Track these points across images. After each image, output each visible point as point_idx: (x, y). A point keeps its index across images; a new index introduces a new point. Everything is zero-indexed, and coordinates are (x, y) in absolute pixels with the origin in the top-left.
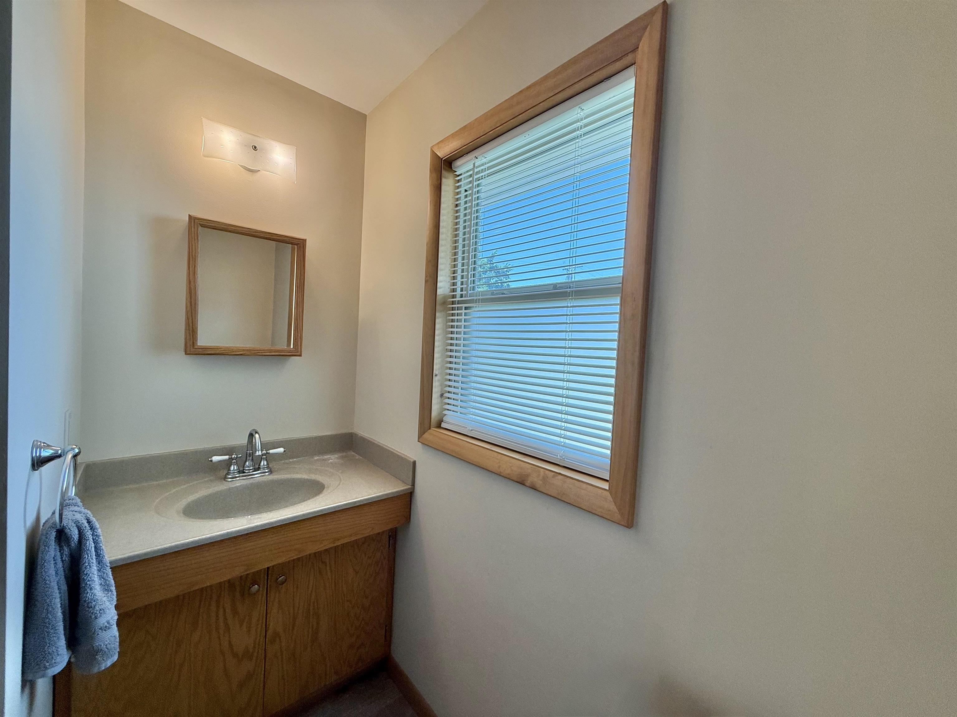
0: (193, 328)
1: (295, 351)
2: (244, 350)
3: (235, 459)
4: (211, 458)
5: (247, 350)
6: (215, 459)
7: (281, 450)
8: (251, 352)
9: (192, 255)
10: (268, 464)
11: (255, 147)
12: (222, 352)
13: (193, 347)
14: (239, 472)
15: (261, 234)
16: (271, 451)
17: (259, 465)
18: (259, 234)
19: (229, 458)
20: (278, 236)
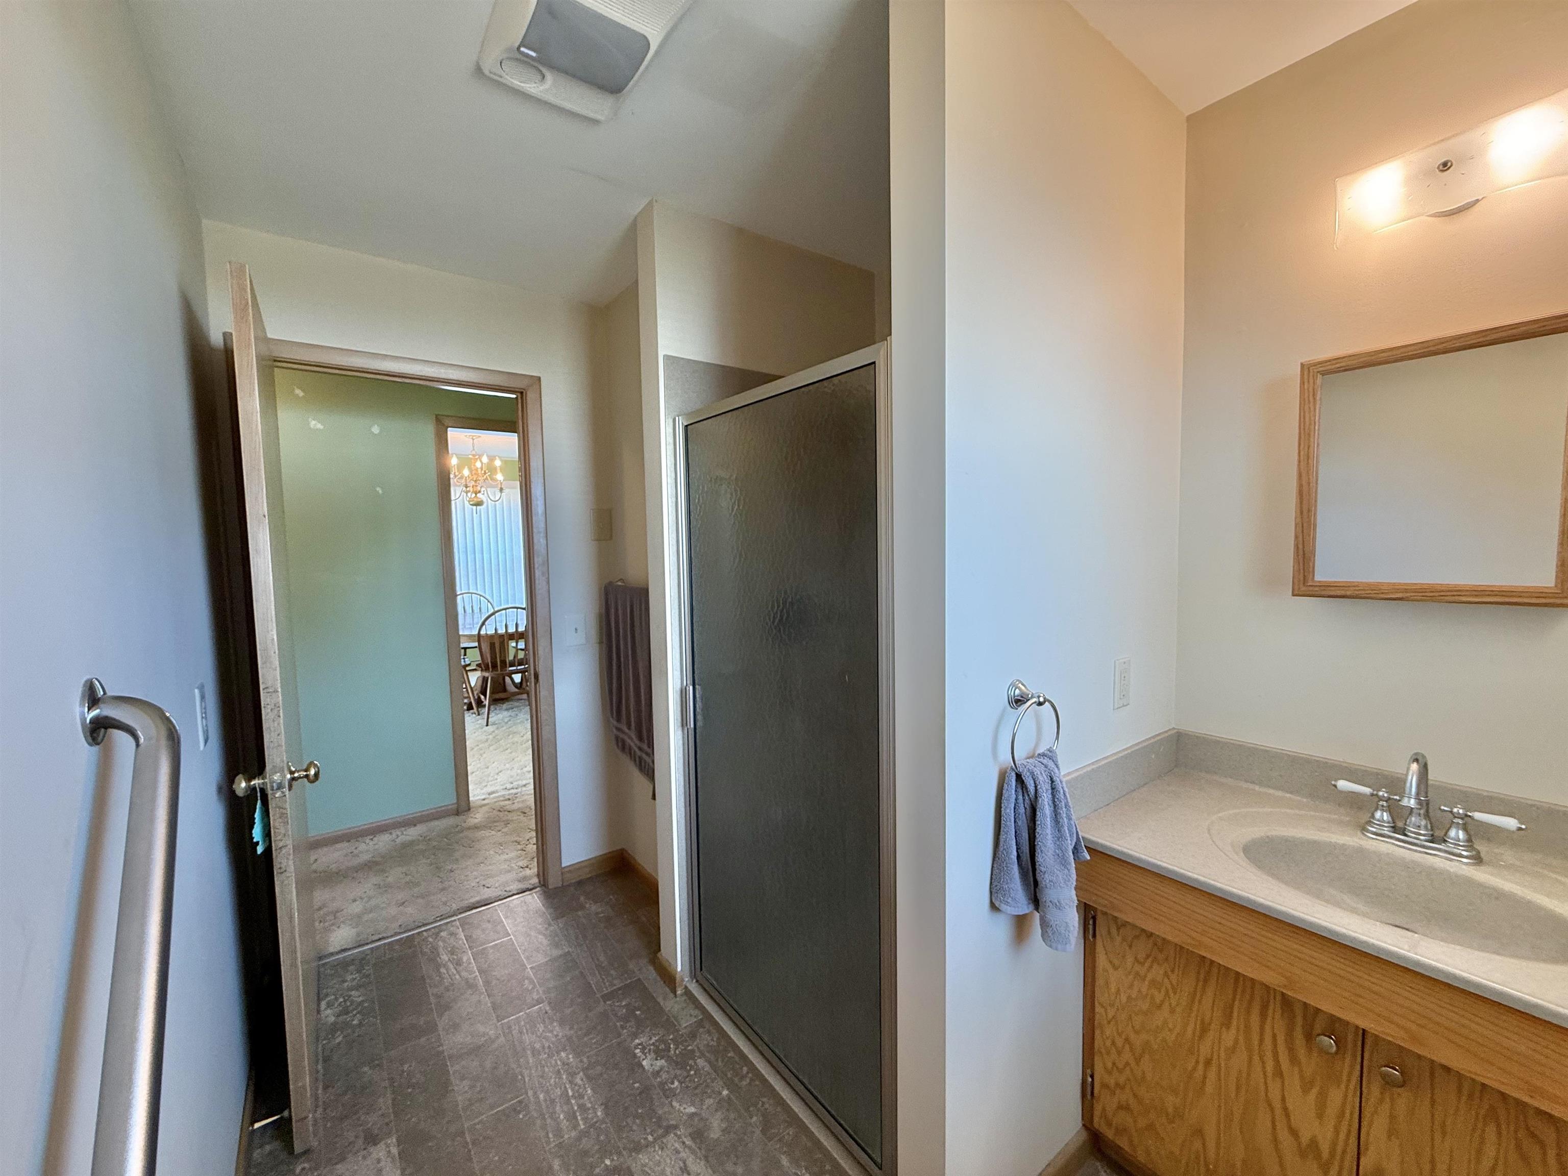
0: (1304, 551)
1: (1561, 595)
2: (1406, 591)
3: (1386, 801)
4: (1336, 780)
5: (1415, 591)
6: (1343, 784)
7: (1511, 823)
8: (1426, 594)
9: (1304, 429)
10: (1469, 840)
11: (1445, 164)
12: (1357, 592)
13: (1304, 584)
14: (1395, 829)
15: (1455, 342)
16: (1478, 815)
17: (1446, 834)
18: (1450, 343)
19: (1372, 795)
20: (1504, 329)
